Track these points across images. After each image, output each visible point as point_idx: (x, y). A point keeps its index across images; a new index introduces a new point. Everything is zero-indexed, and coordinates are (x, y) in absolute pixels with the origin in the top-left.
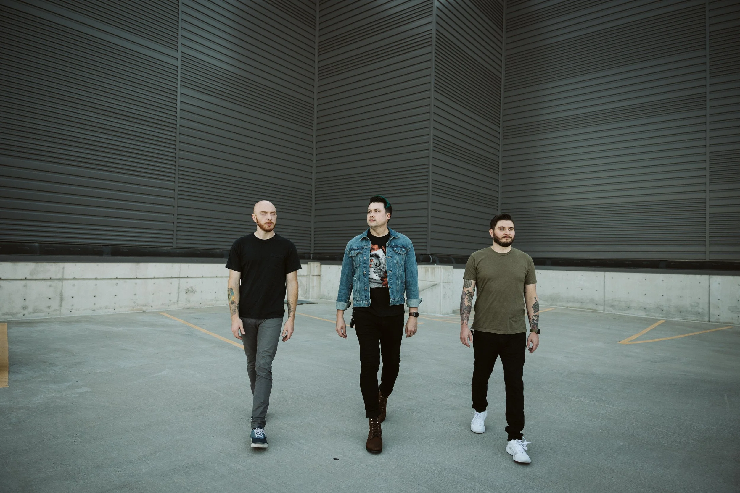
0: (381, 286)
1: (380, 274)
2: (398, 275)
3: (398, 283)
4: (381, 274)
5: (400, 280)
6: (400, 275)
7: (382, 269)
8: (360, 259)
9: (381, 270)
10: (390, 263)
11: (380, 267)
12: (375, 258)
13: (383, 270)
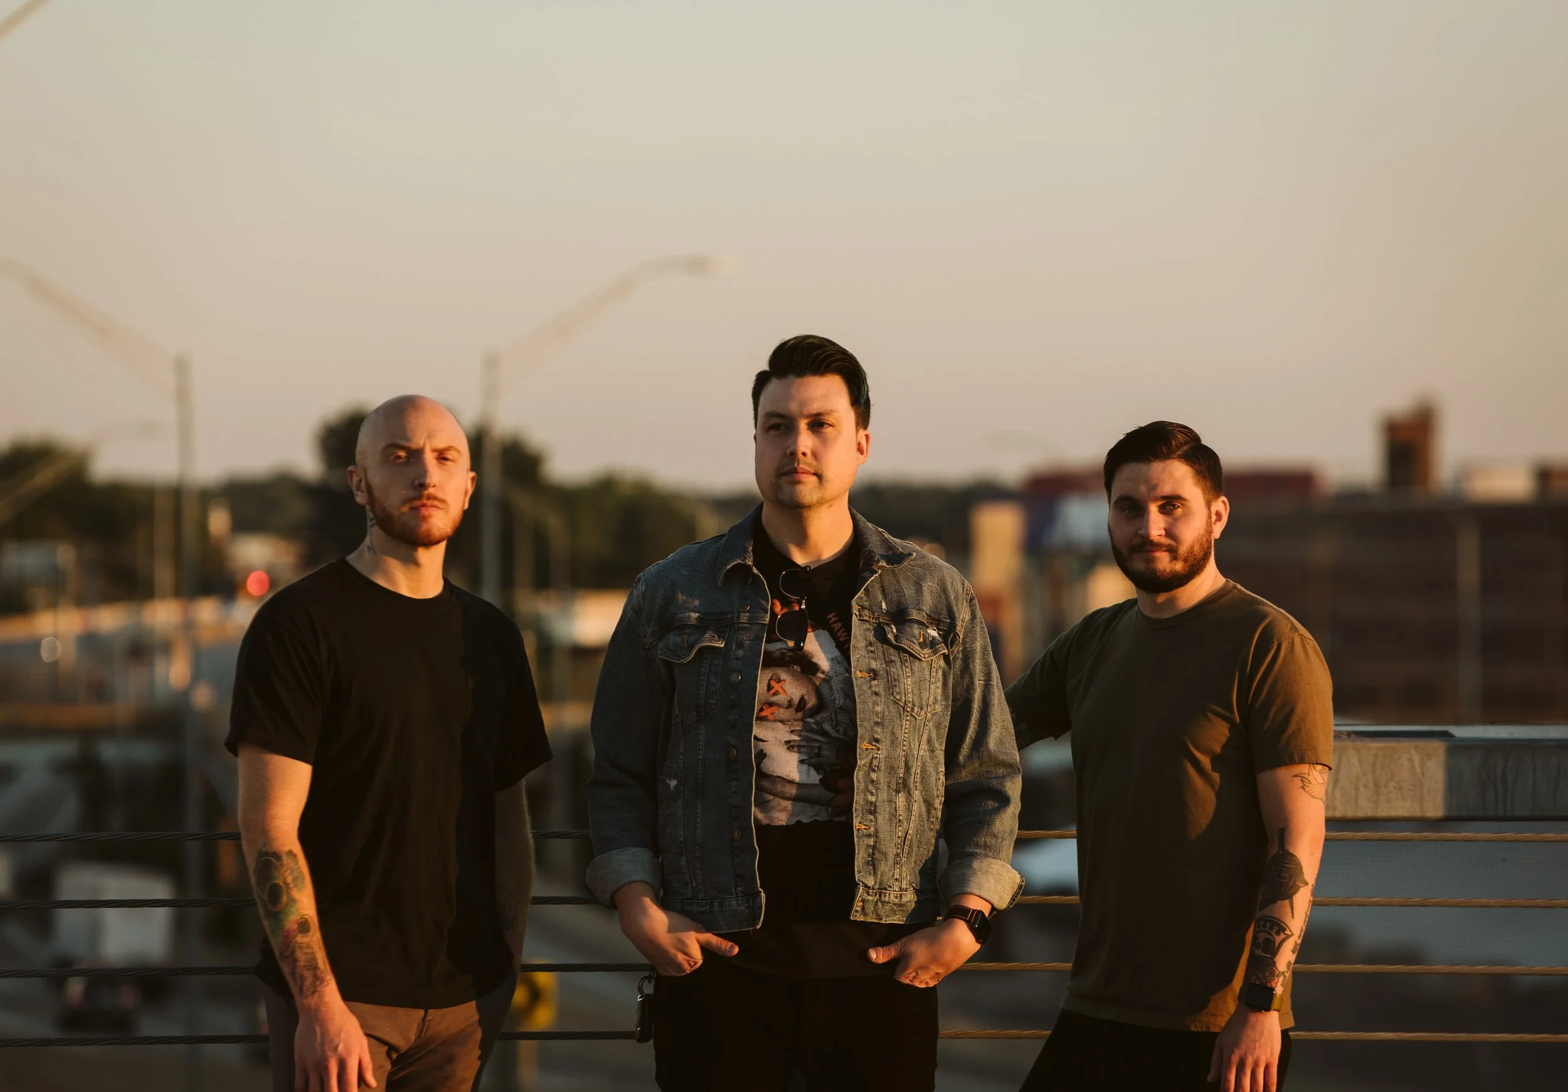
0: (823, 817)
1: (818, 755)
2: (908, 768)
3: (909, 809)
4: (825, 753)
5: (917, 795)
6: (916, 769)
7: (827, 727)
8: (713, 680)
9: (824, 733)
10: (875, 703)
11: (818, 718)
12: (793, 674)
13: (833, 733)
